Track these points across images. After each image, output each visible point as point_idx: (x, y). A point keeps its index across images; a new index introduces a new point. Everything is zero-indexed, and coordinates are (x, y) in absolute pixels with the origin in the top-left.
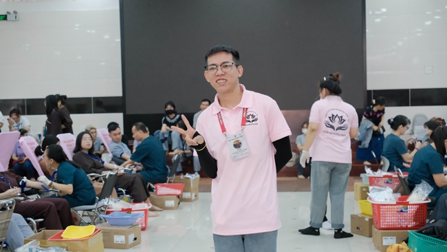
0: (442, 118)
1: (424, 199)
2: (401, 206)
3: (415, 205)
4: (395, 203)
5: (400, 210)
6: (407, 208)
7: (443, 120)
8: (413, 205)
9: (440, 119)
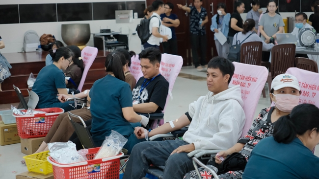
0: (52, 35)
1: (117, 153)
2: (93, 166)
3: (108, 161)
4: (86, 163)
5: (92, 170)
6: (99, 167)
7: (53, 37)
8: (106, 162)
9: (50, 36)
